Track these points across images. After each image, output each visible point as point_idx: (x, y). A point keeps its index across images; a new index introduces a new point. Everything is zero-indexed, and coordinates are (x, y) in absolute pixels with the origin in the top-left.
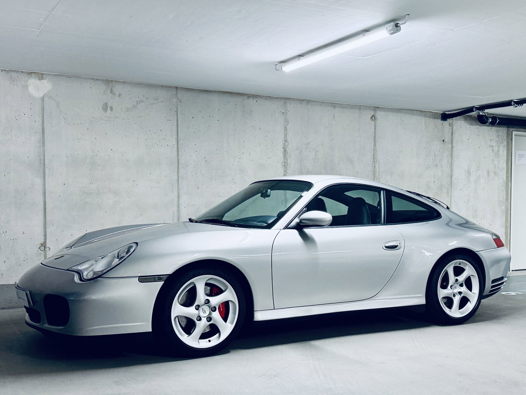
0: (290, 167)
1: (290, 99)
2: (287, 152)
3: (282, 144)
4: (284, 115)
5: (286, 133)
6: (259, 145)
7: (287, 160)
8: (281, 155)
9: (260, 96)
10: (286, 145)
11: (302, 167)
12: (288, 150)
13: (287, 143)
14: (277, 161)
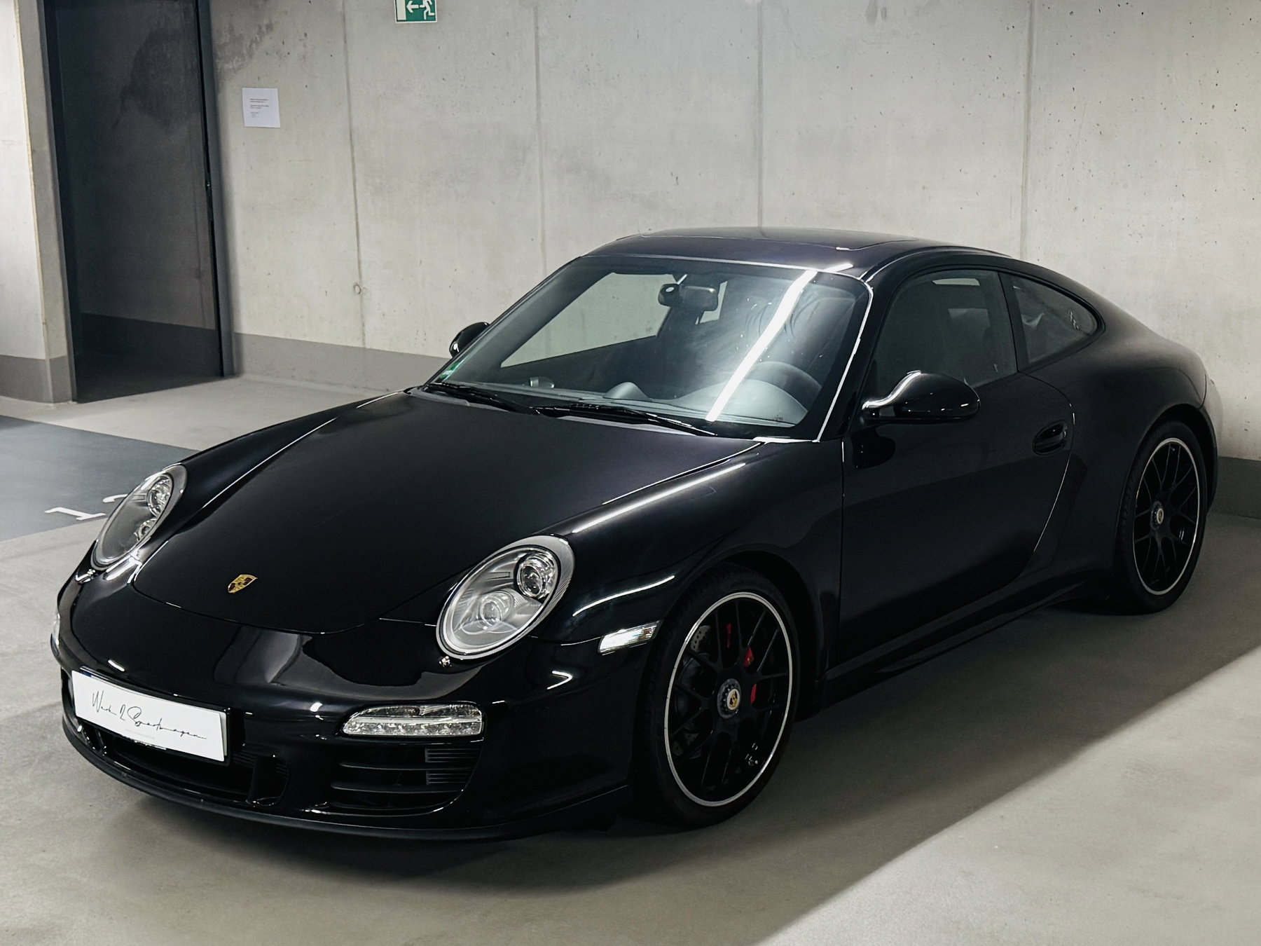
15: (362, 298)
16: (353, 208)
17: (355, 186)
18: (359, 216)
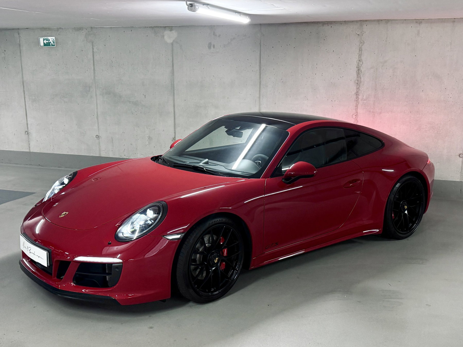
0: (363, 85)
1: (366, 21)
2: (361, 71)
3: (356, 64)
4: (360, 36)
5: (361, 54)
6: (332, 66)
7: (361, 78)
8: (355, 74)
9: (335, 21)
10: (361, 64)
11: (377, 84)
12: (362, 69)
13: (361, 62)
14: (349, 80)
15: (28, 136)
16: (24, 106)
17: (25, 100)
18: (27, 109)
